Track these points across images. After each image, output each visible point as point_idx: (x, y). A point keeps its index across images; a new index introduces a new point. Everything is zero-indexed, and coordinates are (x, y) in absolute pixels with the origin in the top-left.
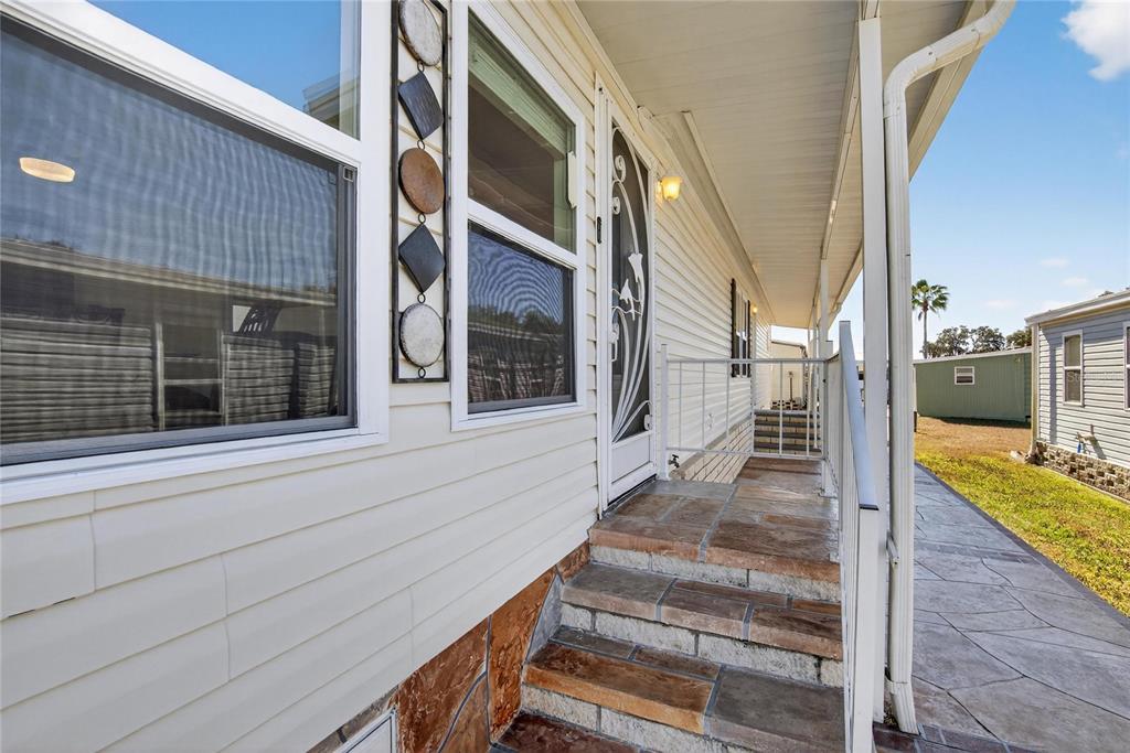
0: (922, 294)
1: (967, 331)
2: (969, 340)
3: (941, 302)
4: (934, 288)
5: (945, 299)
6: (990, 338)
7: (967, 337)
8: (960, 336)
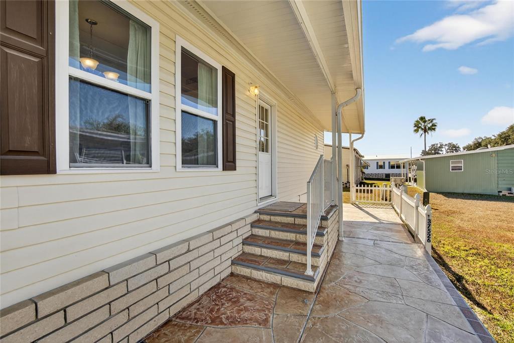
0: (423, 124)
1: (443, 145)
2: (443, 149)
3: (433, 128)
4: (429, 120)
5: (435, 126)
6: (454, 148)
7: (443, 148)
8: (440, 147)
